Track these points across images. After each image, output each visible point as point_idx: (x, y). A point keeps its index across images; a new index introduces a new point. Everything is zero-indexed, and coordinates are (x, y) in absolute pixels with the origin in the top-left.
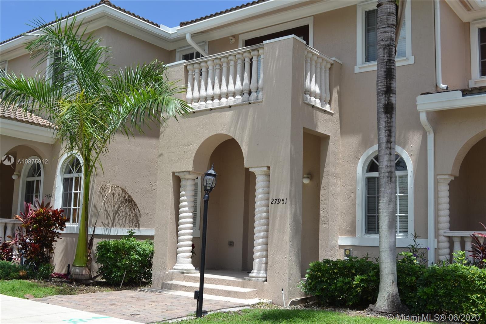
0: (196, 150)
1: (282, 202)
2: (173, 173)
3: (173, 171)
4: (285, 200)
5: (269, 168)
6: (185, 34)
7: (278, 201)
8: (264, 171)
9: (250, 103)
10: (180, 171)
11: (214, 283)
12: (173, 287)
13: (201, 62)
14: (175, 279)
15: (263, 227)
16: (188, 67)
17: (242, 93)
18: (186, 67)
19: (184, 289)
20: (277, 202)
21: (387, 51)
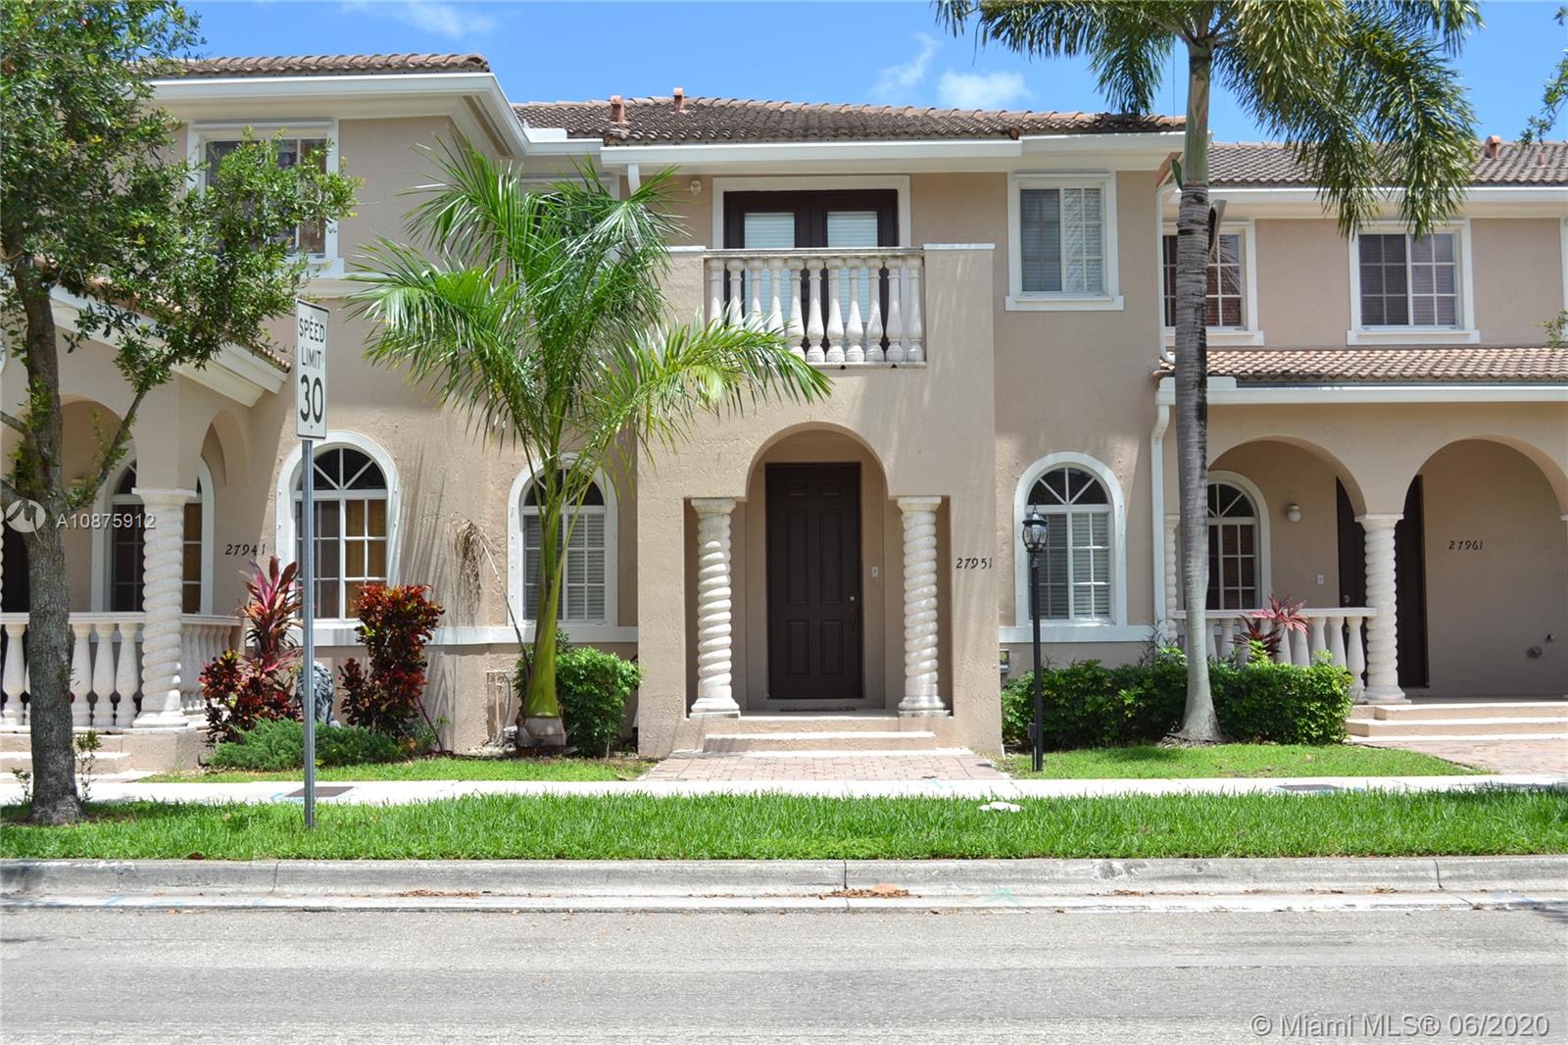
0: (753, 453)
1: (981, 565)
2: (687, 502)
3: (687, 495)
4: (987, 561)
5: (946, 501)
6: (627, 166)
7: (972, 562)
8: (932, 504)
9: (894, 366)
10: (708, 496)
11: (822, 731)
12: (735, 745)
13: (752, 259)
14: (712, 730)
15: (929, 613)
16: (714, 264)
17: (864, 344)
18: (706, 261)
19: (775, 746)
20: (970, 564)
21: (1199, 314)
